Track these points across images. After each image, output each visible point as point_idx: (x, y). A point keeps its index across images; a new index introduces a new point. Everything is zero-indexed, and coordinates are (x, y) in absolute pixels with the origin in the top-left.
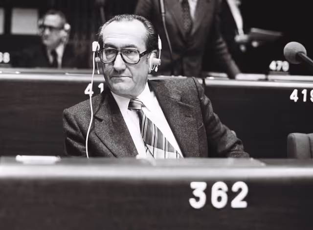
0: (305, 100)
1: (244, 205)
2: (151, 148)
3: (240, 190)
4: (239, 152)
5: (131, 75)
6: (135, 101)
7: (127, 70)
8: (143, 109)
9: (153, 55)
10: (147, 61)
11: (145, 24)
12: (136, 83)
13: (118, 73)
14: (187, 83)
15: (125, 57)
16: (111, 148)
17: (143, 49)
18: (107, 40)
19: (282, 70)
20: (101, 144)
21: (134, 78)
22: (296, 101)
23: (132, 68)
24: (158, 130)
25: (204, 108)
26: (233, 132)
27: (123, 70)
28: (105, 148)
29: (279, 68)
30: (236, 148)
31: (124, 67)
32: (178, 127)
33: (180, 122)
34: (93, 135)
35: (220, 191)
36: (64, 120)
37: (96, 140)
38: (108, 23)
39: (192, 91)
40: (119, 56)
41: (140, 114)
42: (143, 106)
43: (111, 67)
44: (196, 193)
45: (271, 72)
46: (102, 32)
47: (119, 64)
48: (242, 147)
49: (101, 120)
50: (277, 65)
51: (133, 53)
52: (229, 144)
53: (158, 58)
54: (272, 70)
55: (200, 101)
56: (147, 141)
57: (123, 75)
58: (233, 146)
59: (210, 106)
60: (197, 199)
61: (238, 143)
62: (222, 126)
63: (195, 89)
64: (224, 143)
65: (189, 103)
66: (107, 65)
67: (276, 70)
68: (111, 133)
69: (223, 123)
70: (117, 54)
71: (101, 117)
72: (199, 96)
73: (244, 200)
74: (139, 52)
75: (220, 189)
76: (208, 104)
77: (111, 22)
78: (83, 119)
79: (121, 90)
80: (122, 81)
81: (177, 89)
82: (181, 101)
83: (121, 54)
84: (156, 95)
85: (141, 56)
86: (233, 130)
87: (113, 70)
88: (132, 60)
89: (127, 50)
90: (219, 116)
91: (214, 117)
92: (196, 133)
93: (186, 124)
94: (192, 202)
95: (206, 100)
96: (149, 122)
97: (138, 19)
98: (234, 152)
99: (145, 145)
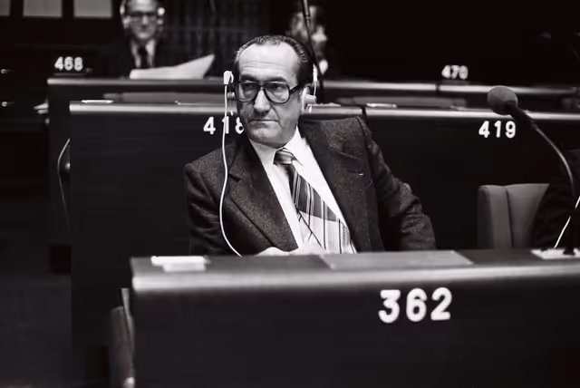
0: (498, 135)
1: (447, 316)
2: (306, 216)
3: (442, 298)
4: (417, 216)
5: (277, 118)
6: (282, 153)
7: (272, 112)
8: (294, 163)
9: (305, 90)
10: (299, 99)
11: (296, 49)
12: (283, 128)
13: (260, 115)
14: (351, 127)
15: (269, 94)
16: (252, 219)
17: (293, 83)
18: (245, 71)
19: (458, 77)
20: (239, 213)
21: (282, 122)
22: (486, 136)
23: (278, 108)
24: (314, 191)
25: (372, 159)
26: (408, 186)
27: (267, 112)
28: (244, 218)
29: (454, 75)
30: (414, 210)
31: (268, 107)
32: (340, 186)
33: (342, 180)
34: (228, 202)
35: (418, 301)
36: (186, 178)
37: (232, 208)
38: (245, 46)
39: (357, 136)
40: (261, 93)
41: (290, 171)
42: (294, 158)
43: (250, 106)
44: (387, 304)
45: (444, 81)
46: (237, 59)
47: (261, 102)
48: (420, 207)
49: (237, 179)
50: (452, 71)
51: (279, 88)
52: (404, 205)
53: (312, 94)
54: (445, 78)
55: (368, 149)
56: (301, 206)
57: (267, 118)
58: (410, 207)
59: (381, 155)
60: (389, 311)
61: (415, 202)
62: (395, 181)
63: (361, 134)
64: (398, 203)
65: (353, 154)
66: (245, 104)
67: (451, 78)
68: (252, 196)
69: (395, 176)
70: (259, 90)
71: (238, 175)
72: (366, 144)
73: (447, 310)
74: (288, 87)
75: (417, 298)
76: (378, 153)
77: (249, 45)
78: (213, 178)
79: (264, 138)
80: (266, 126)
81: (337, 134)
82: (343, 151)
83: (264, 90)
84: (309, 142)
85: (291, 92)
86: (406, 182)
87: (252, 111)
88: (279, 98)
89: (272, 85)
90: (390, 168)
91: (385, 171)
92: (363, 194)
93: (351, 182)
94: (383, 315)
95: (375, 148)
96: (303, 181)
97: (286, 41)
98: (410, 216)
99: (298, 212)
